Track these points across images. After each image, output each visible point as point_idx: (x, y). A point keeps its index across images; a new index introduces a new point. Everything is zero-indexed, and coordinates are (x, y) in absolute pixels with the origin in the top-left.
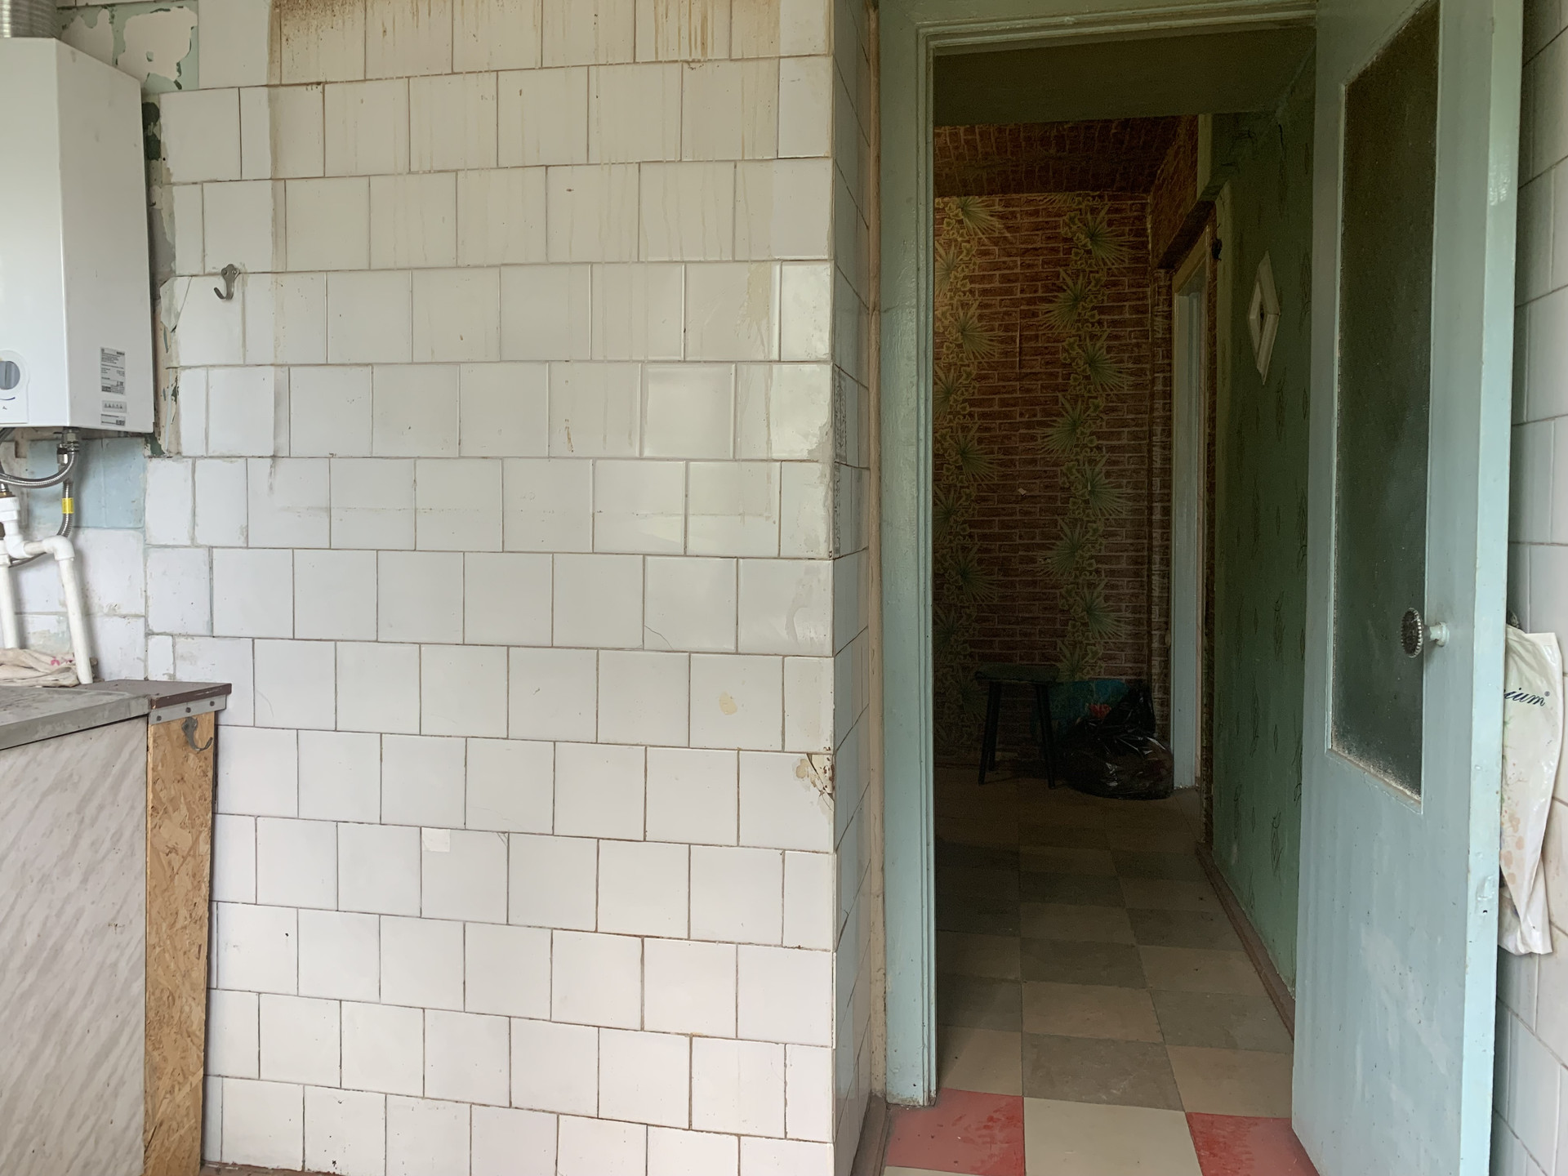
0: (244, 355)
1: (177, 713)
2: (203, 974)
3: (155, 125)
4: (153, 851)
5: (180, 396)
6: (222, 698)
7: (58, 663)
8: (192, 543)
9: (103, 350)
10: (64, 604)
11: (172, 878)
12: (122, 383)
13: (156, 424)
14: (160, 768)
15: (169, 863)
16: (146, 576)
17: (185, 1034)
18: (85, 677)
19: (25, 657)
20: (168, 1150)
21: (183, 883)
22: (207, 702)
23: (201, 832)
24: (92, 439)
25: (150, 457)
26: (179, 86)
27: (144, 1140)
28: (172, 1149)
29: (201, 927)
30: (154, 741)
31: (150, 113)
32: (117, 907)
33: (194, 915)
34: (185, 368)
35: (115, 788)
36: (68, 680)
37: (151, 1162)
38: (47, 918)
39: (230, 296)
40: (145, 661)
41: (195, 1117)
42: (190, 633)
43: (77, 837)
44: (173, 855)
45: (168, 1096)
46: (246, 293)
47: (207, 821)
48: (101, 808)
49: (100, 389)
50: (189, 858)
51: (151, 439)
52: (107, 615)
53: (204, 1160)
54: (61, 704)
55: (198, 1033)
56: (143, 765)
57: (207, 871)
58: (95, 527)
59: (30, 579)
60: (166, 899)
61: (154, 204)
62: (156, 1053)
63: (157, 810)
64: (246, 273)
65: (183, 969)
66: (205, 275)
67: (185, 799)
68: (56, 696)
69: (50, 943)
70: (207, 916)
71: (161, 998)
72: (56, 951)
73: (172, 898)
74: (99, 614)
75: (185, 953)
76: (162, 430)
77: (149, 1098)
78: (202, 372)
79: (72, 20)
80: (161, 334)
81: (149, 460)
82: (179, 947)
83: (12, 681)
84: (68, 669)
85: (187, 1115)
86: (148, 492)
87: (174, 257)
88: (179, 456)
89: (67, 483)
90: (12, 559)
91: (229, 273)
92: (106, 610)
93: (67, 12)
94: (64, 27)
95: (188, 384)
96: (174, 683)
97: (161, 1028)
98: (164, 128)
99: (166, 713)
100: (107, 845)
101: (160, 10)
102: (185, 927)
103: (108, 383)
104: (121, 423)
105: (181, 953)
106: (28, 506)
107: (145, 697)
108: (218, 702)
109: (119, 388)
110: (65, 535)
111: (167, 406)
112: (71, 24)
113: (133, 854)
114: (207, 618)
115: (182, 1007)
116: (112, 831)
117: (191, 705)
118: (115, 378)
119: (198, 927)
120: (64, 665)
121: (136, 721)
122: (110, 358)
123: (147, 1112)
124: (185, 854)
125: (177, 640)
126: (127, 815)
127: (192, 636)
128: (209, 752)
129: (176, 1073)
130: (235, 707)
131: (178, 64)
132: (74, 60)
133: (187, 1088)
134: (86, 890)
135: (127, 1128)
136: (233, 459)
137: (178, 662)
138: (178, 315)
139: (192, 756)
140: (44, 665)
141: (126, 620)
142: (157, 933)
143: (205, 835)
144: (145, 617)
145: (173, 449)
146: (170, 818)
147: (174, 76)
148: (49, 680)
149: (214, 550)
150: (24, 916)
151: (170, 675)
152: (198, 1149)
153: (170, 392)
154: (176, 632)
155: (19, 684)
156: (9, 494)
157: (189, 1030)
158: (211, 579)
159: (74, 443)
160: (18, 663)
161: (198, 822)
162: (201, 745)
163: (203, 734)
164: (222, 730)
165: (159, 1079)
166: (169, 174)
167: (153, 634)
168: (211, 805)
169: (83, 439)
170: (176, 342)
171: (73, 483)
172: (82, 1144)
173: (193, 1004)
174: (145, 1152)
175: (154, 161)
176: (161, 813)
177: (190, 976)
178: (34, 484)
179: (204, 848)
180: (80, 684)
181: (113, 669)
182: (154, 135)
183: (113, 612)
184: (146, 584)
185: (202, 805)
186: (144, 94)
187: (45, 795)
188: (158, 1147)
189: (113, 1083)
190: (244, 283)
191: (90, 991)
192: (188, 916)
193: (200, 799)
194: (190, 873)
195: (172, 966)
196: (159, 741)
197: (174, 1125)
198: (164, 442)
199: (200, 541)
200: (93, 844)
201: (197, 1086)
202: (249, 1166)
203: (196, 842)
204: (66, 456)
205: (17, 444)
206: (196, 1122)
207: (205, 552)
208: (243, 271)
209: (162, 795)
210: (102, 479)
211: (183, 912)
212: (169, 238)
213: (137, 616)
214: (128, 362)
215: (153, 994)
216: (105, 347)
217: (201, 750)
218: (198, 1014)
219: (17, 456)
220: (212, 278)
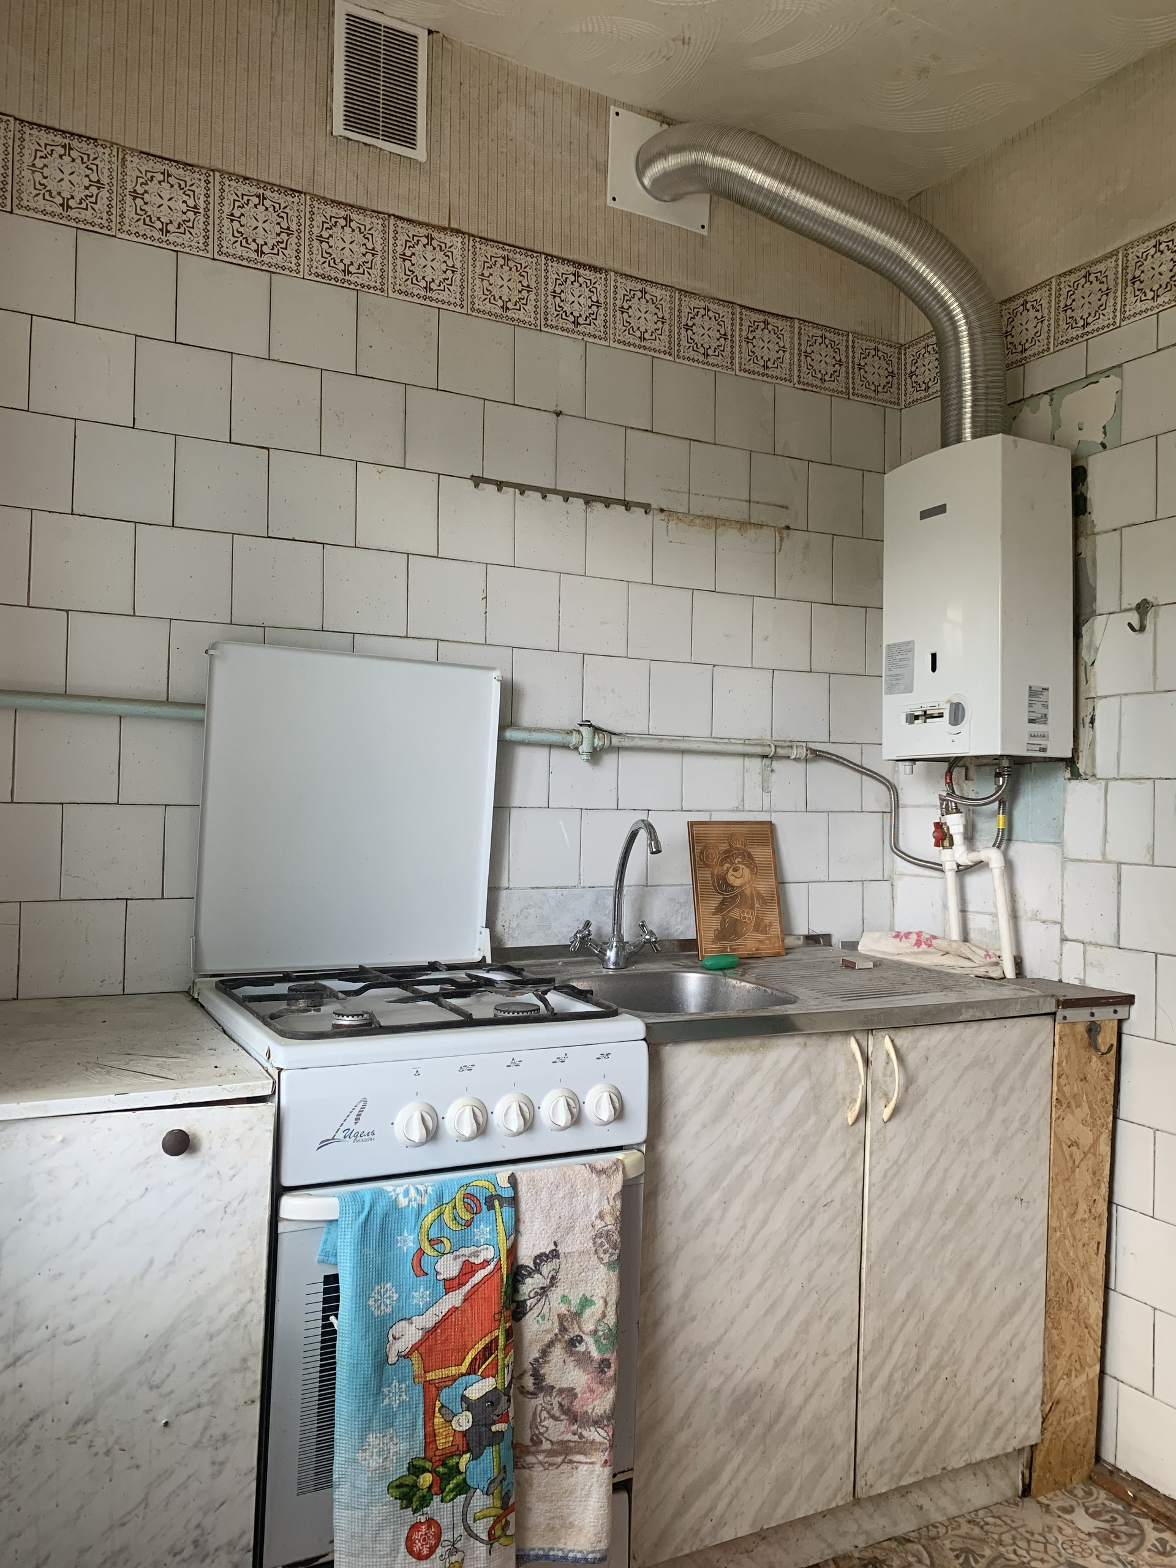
0: (1155, 682)
1: (1081, 1015)
2: (1101, 1272)
3: (1083, 485)
4: (1056, 1139)
5: (1097, 724)
6: (1126, 1008)
7: (990, 957)
8: (1103, 858)
9: (1030, 687)
10: (996, 907)
11: (1073, 1172)
12: (1045, 715)
13: (1075, 750)
14: (1064, 1064)
15: (1071, 1155)
16: (1063, 887)
17: (1083, 1325)
18: (1010, 973)
19: (965, 949)
20: (1065, 1430)
21: (1083, 1177)
22: (1111, 1009)
23: (1101, 1133)
24: (1023, 764)
25: (1069, 779)
26: (1104, 446)
27: (1042, 1411)
28: (1068, 1432)
29: (1100, 1225)
30: (1060, 1038)
31: (1079, 475)
32: (1023, 1183)
33: (1093, 1211)
34: (1102, 697)
35: (1025, 1074)
36: (995, 973)
37: (1048, 1435)
38: (965, 1176)
39: (1142, 628)
40: (1060, 964)
41: (1091, 1409)
42: (1099, 942)
43: (991, 1113)
44: (1074, 1148)
45: (1065, 1377)
46: (1158, 624)
47: (1107, 1124)
48: (1012, 1089)
49: (1027, 720)
50: (1090, 1155)
51: (1071, 763)
52: (1031, 919)
53: (1100, 1457)
54: (986, 993)
55: (1095, 1327)
56: (1049, 1059)
57: (1107, 1172)
58: (1024, 841)
59: (973, 881)
60: (1067, 1188)
61: (1080, 554)
62: (1054, 1331)
63: (1061, 1103)
64: (1158, 605)
65: (1082, 1260)
66: (1121, 611)
67: (1087, 1098)
68: (983, 985)
69: (966, 1200)
70: (1106, 1215)
71: (1060, 1281)
72: (971, 1209)
73: (1073, 1189)
74: (1025, 917)
75: (1084, 1245)
76: (1081, 754)
77: (1047, 1373)
78: (1116, 700)
79: (1021, 411)
80: (1082, 668)
81: (1067, 781)
82: (1078, 1237)
83: (953, 968)
84: (997, 964)
85: (1083, 1404)
86: (1067, 810)
87: (1095, 599)
88: (1093, 778)
89: (1002, 802)
90: (958, 865)
91: (1143, 608)
92: (1029, 915)
93: (1017, 405)
94: (1014, 418)
95: (1104, 712)
96: (1083, 988)
97: (1060, 1309)
98: (1090, 486)
99: (1072, 1014)
100: (1016, 1125)
101: (1090, 384)
102: (1084, 1220)
103: (1033, 716)
104: (1044, 750)
105: (1080, 1244)
106: (973, 821)
107: (1052, 996)
108: (1122, 1011)
109: (1043, 719)
110: (999, 847)
111: (1085, 733)
112: (1021, 414)
113: (1038, 1139)
114: (1114, 929)
115: (1080, 1297)
116: (1021, 1113)
117: (1094, 1010)
118: (1039, 710)
119: (1097, 1224)
120: (994, 959)
121: (1044, 1017)
122: (1037, 694)
123: (1045, 1384)
124: (1086, 1150)
125: (1088, 948)
126: (1034, 1101)
127: (1101, 946)
128: (1112, 1056)
129: (1074, 1358)
130: (1138, 1018)
131: (1104, 427)
132: (1016, 447)
133: (1083, 1378)
134: (997, 1161)
135: (1027, 1392)
136: (1142, 781)
137: (1087, 968)
138: (1097, 650)
139: (1094, 1058)
140: (979, 958)
141: (1044, 926)
142: (1058, 1218)
143: (1105, 1137)
144: (1061, 924)
145: (1089, 772)
146: (1073, 1113)
147: (1099, 438)
148: (981, 971)
149: (1123, 866)
150: (946, 1170)
151: (1080, 980)
152: (1092, 1443)
153: (1088, 720)
154: (1087, 940)
155: (958, 971)
156: (958, 811)
157: (1087, 1321)
158: (1119, 893)
159: (1008, 767)
160: (959, 953)
161: (1099, 1122)
162: (1104, 1049)
163: (1107, 1038)
164: (1125, 1038)
165: (1058, 1358)
166: (1094, 526)
167: (1067, 940)
168: (1111, 1109)
169: (1015, 764)
170: (1094, 674)
171: (1007, 802)
172: (988, 1390)
173: (1091, 1297)
174: (1043, 1423)
175: (1081, 517)
176: (1064, 1106)
177: (1088, 1268)
178: (976, 802)
179: (1105, 1149)
180: (1005, 977)
181: (1034, 968)
182: (1082, 494)
183: (1035, 917)
184: (1063, 894)
185: (1103, 1107)
186: (1074, 459)
187: (967, 1069)
188: (1055, 1423)
189: (1016, 1344)
190: (1156, 616)
191: (998, 1253)
192: (1088, 1211)
193: (1102, 1100)
194: (1091, 1170)
195: (1072, 1253)
196: (1065, 1039)
197: (1071, 1409)
198: (1082, 766)
199: (1110, 857)
200: (1004, 1121)
201: (1093, 1379)
202: (1142, 1481)
203: (1096, 1140)
204: (1001, 779)
205: (967, 769)
206: (1092, 1414)
207: (1114, 867)
208: (1155, 603)
209: (1066, 1089)
210: (1030, 799)
211: (1083, 1206)
212: (1091, 581)
213: (1055, 922)
214: (1052, 697)
215: (1053, 1274)
216: (1032, 684)
217: (1103, 1054)
218: (1096, 1310)
219: (966, 779)
220: (1127, 614)
